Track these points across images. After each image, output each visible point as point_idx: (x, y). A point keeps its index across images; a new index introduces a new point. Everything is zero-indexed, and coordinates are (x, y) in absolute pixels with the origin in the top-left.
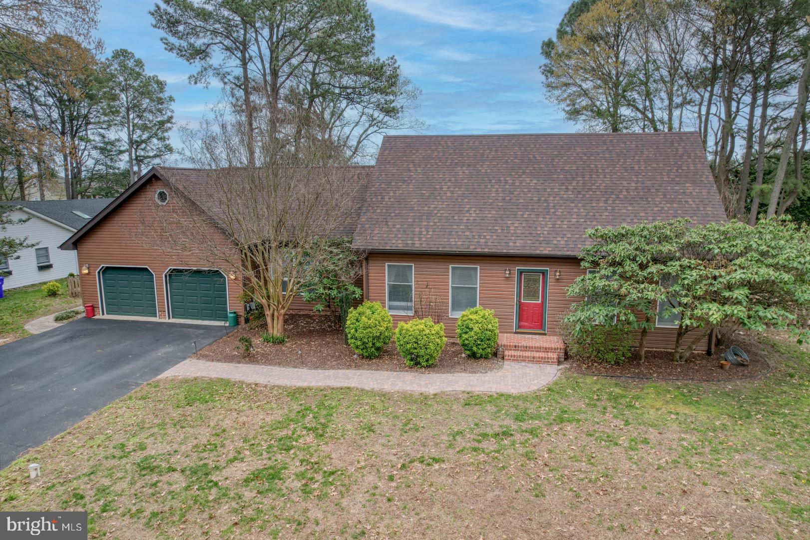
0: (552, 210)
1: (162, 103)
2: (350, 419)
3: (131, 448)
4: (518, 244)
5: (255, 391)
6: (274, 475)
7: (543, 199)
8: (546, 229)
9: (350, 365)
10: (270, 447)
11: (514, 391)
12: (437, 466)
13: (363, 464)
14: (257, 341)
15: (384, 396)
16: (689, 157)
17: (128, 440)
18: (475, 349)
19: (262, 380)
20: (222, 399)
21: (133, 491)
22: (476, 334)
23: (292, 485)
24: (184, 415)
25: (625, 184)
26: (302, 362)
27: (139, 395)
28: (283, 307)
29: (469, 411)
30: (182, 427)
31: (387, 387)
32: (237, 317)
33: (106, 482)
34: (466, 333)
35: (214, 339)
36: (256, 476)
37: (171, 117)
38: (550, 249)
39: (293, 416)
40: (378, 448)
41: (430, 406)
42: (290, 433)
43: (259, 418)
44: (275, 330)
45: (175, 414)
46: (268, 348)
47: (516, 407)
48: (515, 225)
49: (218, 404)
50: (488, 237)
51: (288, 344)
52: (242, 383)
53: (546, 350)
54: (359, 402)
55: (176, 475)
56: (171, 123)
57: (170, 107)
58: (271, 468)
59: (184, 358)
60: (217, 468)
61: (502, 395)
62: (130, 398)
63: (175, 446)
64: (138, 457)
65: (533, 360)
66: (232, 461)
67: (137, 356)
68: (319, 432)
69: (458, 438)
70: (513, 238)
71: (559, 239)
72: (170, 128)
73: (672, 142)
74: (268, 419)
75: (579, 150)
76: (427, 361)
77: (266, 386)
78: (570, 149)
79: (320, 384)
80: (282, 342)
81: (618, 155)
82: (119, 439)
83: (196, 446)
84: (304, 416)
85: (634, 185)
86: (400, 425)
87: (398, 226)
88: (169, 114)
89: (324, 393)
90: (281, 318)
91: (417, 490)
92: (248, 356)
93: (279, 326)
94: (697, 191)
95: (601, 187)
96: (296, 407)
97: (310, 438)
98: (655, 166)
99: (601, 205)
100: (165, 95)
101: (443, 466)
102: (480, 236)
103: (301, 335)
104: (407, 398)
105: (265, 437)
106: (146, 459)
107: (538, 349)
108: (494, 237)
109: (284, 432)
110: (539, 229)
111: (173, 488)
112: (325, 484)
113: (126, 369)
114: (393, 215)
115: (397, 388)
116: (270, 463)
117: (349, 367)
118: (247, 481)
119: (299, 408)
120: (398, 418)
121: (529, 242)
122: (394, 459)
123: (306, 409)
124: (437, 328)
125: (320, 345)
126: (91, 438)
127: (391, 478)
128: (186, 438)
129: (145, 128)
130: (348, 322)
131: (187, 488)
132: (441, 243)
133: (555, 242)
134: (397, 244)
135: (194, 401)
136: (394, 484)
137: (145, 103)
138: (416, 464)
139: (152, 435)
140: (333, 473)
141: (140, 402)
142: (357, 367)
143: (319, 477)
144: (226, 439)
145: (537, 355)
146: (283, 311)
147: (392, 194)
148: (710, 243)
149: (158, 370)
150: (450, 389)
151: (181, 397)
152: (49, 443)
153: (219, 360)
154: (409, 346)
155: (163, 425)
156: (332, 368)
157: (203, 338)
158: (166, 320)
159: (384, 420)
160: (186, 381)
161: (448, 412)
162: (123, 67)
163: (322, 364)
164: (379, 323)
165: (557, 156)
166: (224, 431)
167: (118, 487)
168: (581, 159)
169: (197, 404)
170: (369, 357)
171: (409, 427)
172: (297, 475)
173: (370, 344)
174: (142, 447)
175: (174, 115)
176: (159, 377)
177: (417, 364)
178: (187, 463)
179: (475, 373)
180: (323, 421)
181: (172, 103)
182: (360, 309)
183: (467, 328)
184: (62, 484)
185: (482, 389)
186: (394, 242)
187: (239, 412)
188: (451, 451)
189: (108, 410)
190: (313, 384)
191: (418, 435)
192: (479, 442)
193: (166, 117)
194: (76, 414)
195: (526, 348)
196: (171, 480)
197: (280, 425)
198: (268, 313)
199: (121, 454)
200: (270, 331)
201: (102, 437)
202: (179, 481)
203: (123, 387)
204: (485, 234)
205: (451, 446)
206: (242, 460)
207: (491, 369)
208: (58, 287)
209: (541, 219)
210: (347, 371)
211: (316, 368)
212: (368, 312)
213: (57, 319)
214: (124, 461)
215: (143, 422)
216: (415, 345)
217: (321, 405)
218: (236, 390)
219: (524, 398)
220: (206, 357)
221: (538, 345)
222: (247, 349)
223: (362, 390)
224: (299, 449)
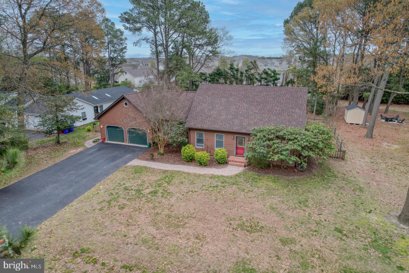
0: (249, 117)
1: (122, 40)
2: (178, 180)
3: (122, 184)
4: (236, 128)
5: (154, 170)
6: (156, 192)
7: (248, 112)
8: (246, 123)
9: (182, 164)
10: (156, 186)
11: (226, 175)
12: (195, 193)
13: (177, 191)
14: (155, 154)
15: (189, 174)
16: (301, 98)
17: (121, 182)
18: (219, 161)
19: (156, 167)
20: (145, 172)
21: (123, 194)
22: (219, 157)
23: (159, 195)
24: (134, 176)
25: (276, 108)
26: (168, 162)
27: (122, 170)
28: (164, 144)
29: (210, 180)
30: (134, 180)
31: (191, 171)
32: (150, 145)
33: (117, 191)
34: (216, 156)
35: (143, 152)
36: (151, 192)
37: (126, 47)
38: (245, 131)
39: (163, 178)
40: (182, 188)
41: (200, 178)
42: (161, 182)
43: (154, 178)
44: (161, 150)
45: (132, 176)
46: (159, 157)
47: (224, 179)
48: (237, 121)
49: (143, 174)
50: (227, 125)
51: (165, 156)
52: (150, 168)
53: (242, 162)
54: (181, 175)
55: (133, 191)
56: (126, 49)
57: (125, 42)
58: (155, 191)
59: (134, 159)
60: (142, 190)
61: (222, 176)
62: (120, 171)
63: (132, 184)
64: (124, 186)
65: (237, 165)
66: (146, 189)
67: (120, 158)
68: (169, 183)
69: (204, 187)
70: (235, 126)
71: (249, 127)
72: (126, 52)
73: (297, 92)
74: (156, 179)
75: (264, 93)
76: (204, 164)
77: (157, 169)
78: (261, 92)
79: (172, 169)
80: (163, 155)
81: (277, 96)
82: (119, 182)
83: (138, 185)
84: (166, 178)
85: (279, 108)
86: (190, 182)
87: (200, 120)
88: (125, 45)
89: (172, 172)
90: (163, 147)
91: (188, 198)
92: (152, 159)
93: (163, 150)
94: (299, 112)
95: (268, 109)
96: (164, 176)
97: (166, 184)
98: (288, 101)
99: (266, 115)
100: (123, 37)
101: (197, 193)
102: (225, 125)
103: (170, 152)
104: (195, 175)
105: (155, 183)
106: (126, 187)
107: (239, 162)
108: (229, 126)
109: (160, 182)
110: (244, 123)
111: (132, 194)
112: (167, 195)
113: (118, 162)
114: (199, 115)
115: (193, 172)
116: (155, 190)
117: (181, 164)
118: (149, 193)
119: (165, 176)
120: (190, 180)
121: (240, 128)
122: (185, 191)
123: (166, 177)
124: (207, 154)
125: (175, 156)
126: (112, 181)
127: (183, 195)
128: (135, 182)
129: (115, 51)
130: (182, 151)
131: (135, 194)
132: (212, 126)
133: (248, 128)
134: (199, 126)
135: (137, 172)
136: (183, 196)
137: (115, 41)
138: (191, 192)
139: (127, 181)
140: (170, 193)
141: (123, 172)
142: (184, 164)
143: (166, 194)
144: (145, 183)
145: (238, 164)
146: (164, 145)
147: (199, 108)
148: (286, 135)
149: (127, 162)
150: (208, 173)
151: (133, 171)
152: (102, 181)
153: (144, 160)
154: (198, 160)
155: (129, 179)
156: (177, 164)
157: (140, 152)
158: (128, 144)
159: (186, 181)
160: (135, 166)
161: (204, 180)
162: (106, 26)
163: (174, 163)
164: (191, 152)
165: (256, 95)
166: (144, 181)
167: (120, 193)
168: (264, 97)
169: (138, 173)
170: (188, 162)
171: (192, 183)
172: (161, 193)
173: (188, 158)
174: (124, 184)
175: (127, 46)
176: (127, 165)
177: (202, 165)
178: (135, 188)
179: (218, 168)
180: (170, 180)
181: (126, 40)
182: (186, 147)
183: (217, 155)
184: (108, 191)
185: (217, 174)
186: (198, 125)
187: (149, 176)
188: (200, 190)
189: (115, 174)
190: (170, 169)
191: (194, 185)
192: (208, 188)
193: (123, 46)
194: (107, 174)
195: (236, 162)
196: (132, 192)
197: (159, 180)
198: (159, 145)
199: (120, 185)
200: (160, 151)
201: (115, 181)
202: (134, 193)
203: (117, 167)
204: (226, 124)
205: (201, 189)
206: (148, 188)
207: (223, 168)
208: (90, 128)
209: (245, 120)
210: (181, 166)
211: (172, 164)
212: (188, 148)
213: (94, 142)
214: (121, 187)
215: (124, 178)
216: (200, 159)
217: (171, 176)
218: (148, 170)
219: (227, 177)
220: (140, 159)
221: (240, 160)
222: (152, 157)
223: (183, 172)
224: (163, 187)
